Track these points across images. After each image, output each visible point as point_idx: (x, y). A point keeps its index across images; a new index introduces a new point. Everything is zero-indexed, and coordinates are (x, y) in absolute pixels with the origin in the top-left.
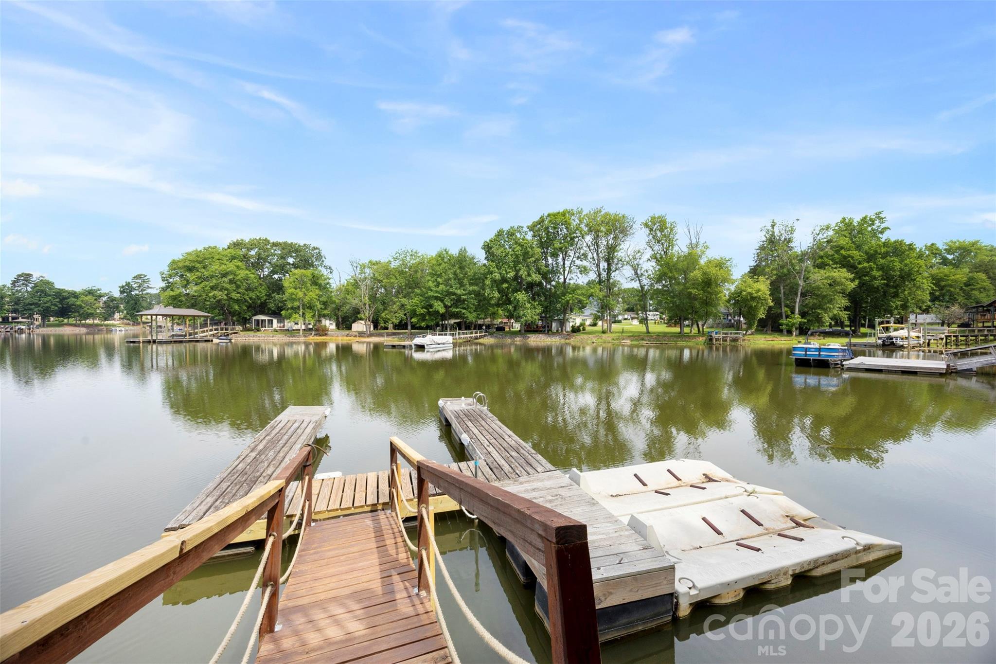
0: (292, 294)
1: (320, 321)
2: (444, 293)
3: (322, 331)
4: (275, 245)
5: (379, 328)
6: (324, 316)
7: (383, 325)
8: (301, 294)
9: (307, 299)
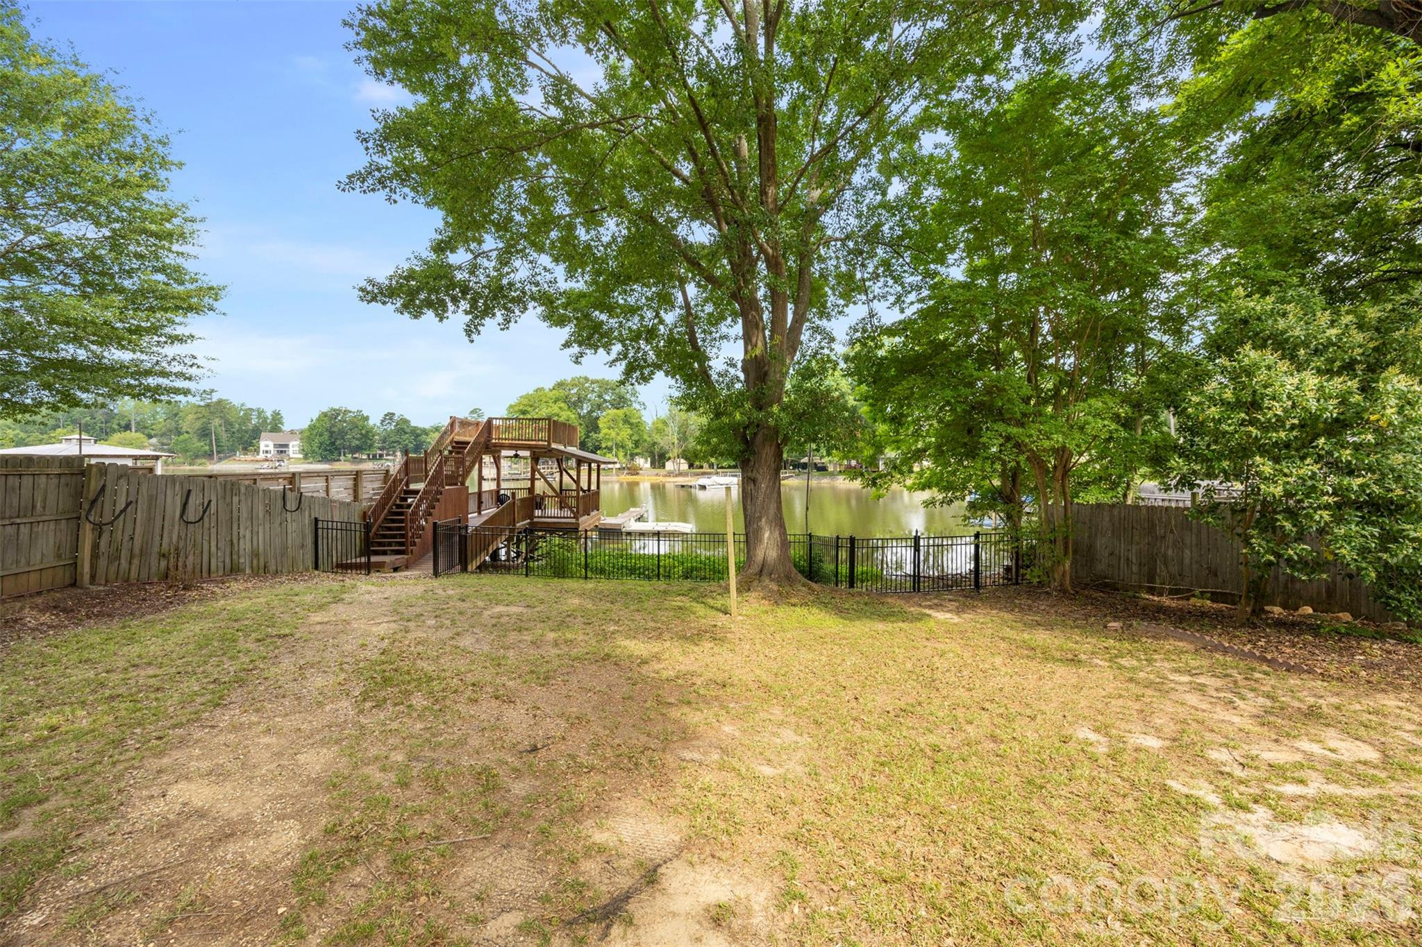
0: (607, 434)
1: (632, 460)
3: (634, 471)
4: (593, 382)
5: (694, 465)
6: (637, 454)
8: (613, 434)
9: (619, 438)
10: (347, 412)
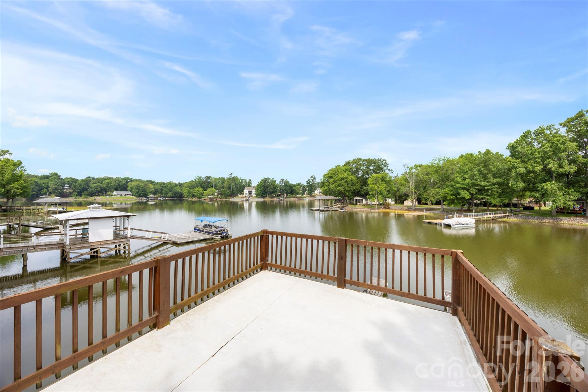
0: (372, 187)
1: (386, 200)
2: (470, 185)
3: (387, 206)
5: (421, 203)
6: (388, 197)
7: (424, 202)
8: (376, 187)
9: (379, 189)
10: (269, 179)
